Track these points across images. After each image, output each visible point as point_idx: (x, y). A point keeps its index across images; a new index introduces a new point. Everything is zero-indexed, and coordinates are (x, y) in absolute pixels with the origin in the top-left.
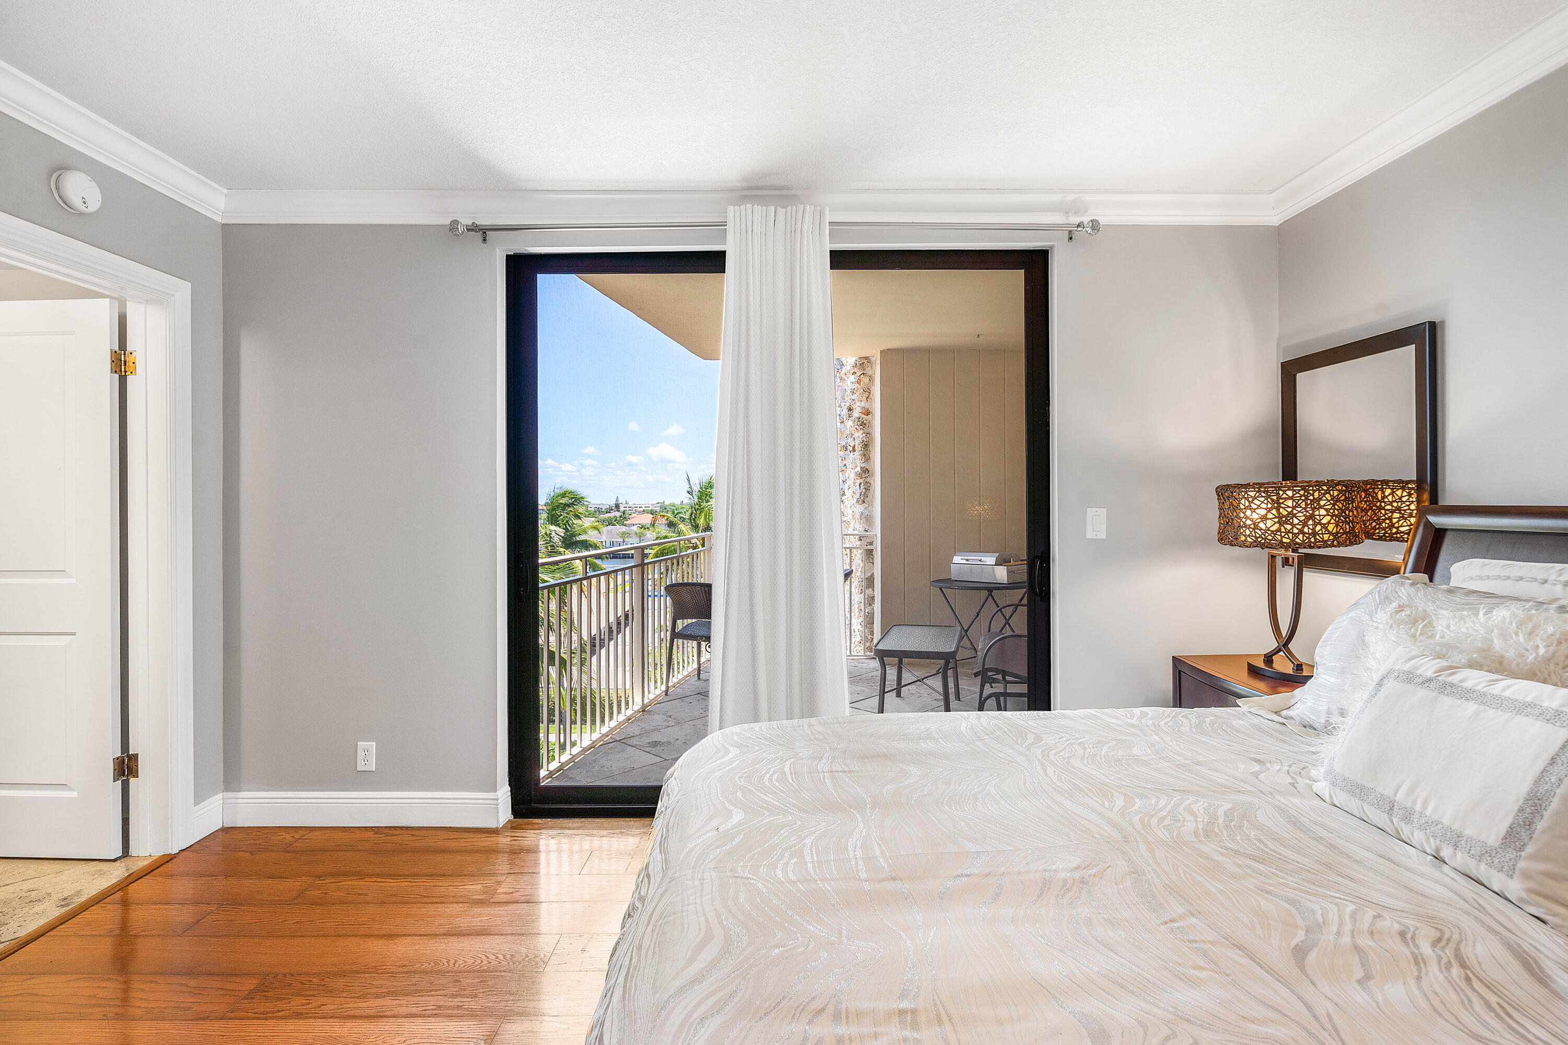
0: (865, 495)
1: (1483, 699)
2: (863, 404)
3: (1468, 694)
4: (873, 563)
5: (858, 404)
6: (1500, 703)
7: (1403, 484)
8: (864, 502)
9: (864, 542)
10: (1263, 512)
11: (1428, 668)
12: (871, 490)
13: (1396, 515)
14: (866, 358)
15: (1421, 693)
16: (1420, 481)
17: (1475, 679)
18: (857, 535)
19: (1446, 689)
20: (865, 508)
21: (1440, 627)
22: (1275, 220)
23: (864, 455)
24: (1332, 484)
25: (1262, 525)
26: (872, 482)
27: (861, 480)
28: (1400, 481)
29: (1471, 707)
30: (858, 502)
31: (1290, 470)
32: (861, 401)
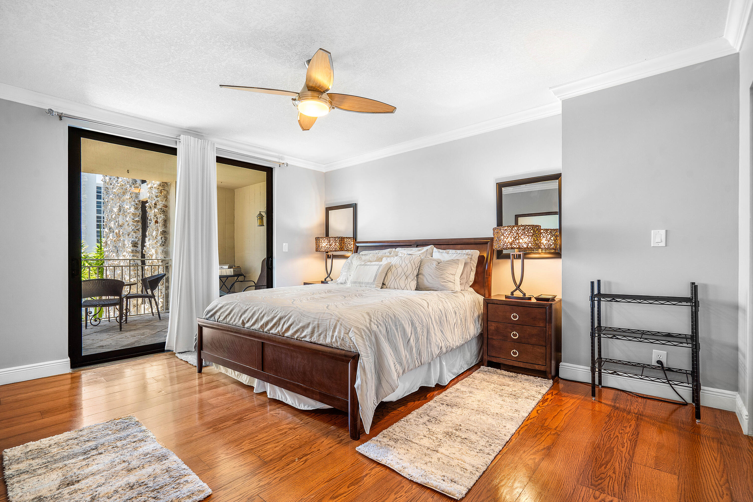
0: (165, 243)
1: (370, 265)
2: (164, 203)
3: (368, 265)
4: (168, 272)
5: (160, 202)
6: (372, 265)
7: (350, 238)
8: (163, 245)
9: (164, 263)
10: (327, 243)
11: (363, 263)
12: (168, 241)
13: (349, 245)
14: (166, 183)
15: (363, 266)
16: (353, 237)
17: (369, 263)
18: (160, 260)
19: (366, 265)
20: (164, 248)
21: (363, 258)
22: (324, 171)
23: (164, 225)
24: (339, 237)
25: (326, 246)
26: (168, 237)
27: (162, 236)
28: (349, 237)
29: (369, 266)
30: (160, 245)
31: (327, 234)
32: (163, 201)
